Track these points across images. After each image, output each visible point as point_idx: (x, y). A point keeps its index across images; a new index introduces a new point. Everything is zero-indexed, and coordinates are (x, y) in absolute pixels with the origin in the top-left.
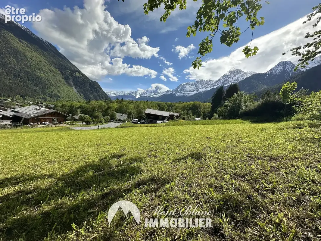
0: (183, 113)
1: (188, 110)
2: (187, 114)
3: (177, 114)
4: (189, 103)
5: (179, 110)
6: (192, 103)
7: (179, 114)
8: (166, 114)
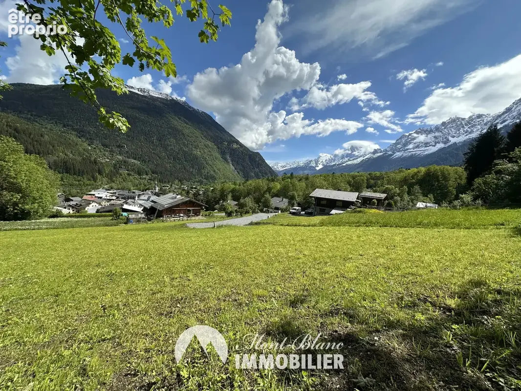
0: (398, 191)
1: (411, 186)
2: (409, 193)
3: (381, 195)
4: (415, 170)
5: (389, 186)
6: (423, 170)
7: (386, 195)
8: (352, 197)
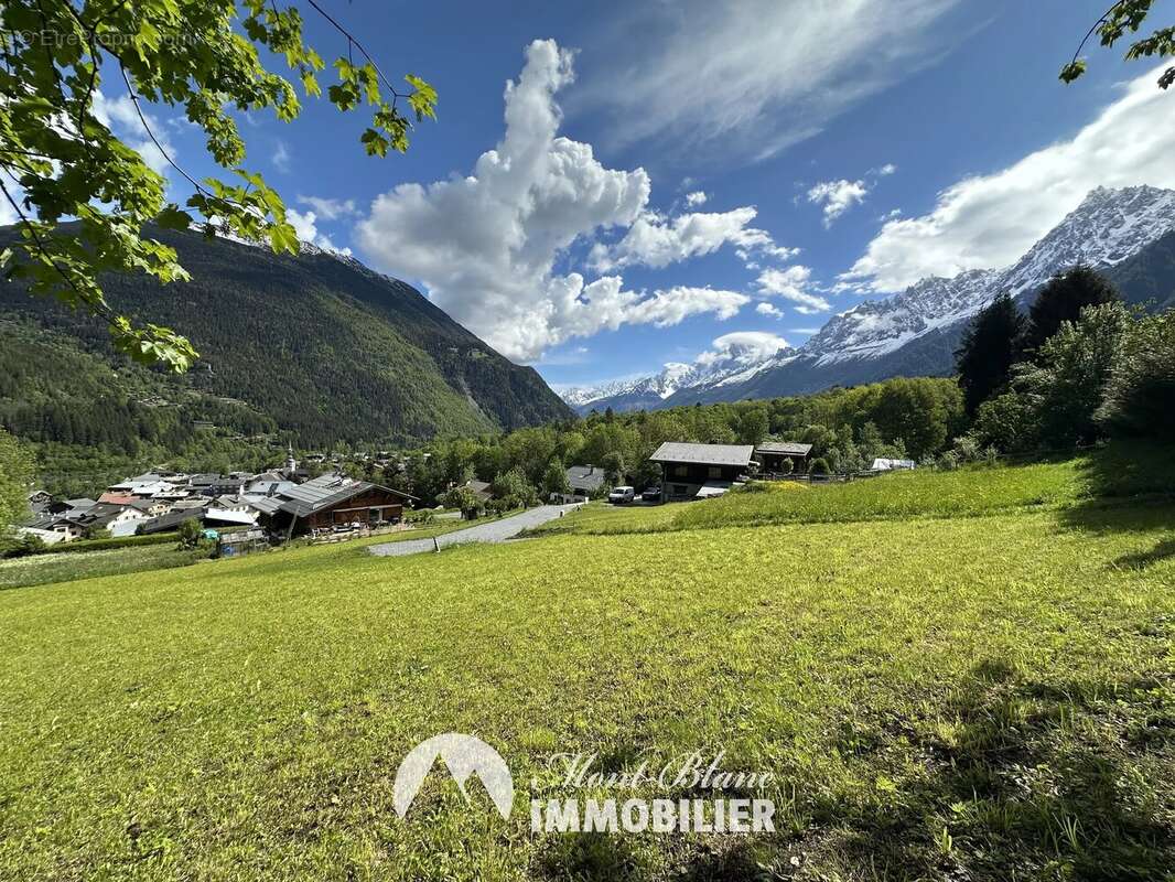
2: (857, 439)
5: (814, 426)
7: (810, 446)
8: (740, 455)
